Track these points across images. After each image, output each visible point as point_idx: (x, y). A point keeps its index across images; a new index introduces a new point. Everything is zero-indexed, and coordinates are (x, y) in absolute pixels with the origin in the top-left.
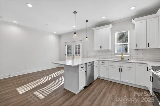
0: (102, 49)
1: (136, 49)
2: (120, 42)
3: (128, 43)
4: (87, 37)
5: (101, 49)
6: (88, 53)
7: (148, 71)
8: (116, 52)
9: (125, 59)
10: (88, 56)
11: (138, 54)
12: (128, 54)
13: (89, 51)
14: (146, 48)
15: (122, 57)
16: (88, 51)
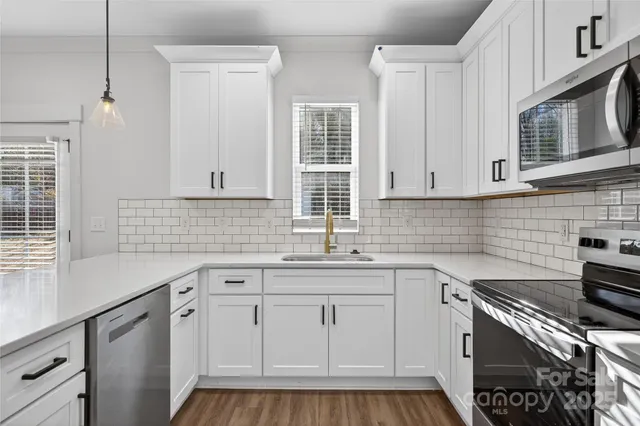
0: (224, 194)
1: (391, 195)
2: (319, 160)
3: (353, 167)
4: (107, 97)
5: (215, 194)
6: (123, 221)
7: (443, 302)
8: (297, 214)
9: (341, 250)
10: (123, 239)
11: (394, 222)
12: (353, 224)
13: (132, 204)
14: (421, 195)
15: (327, 242)
16: (123, 204)
